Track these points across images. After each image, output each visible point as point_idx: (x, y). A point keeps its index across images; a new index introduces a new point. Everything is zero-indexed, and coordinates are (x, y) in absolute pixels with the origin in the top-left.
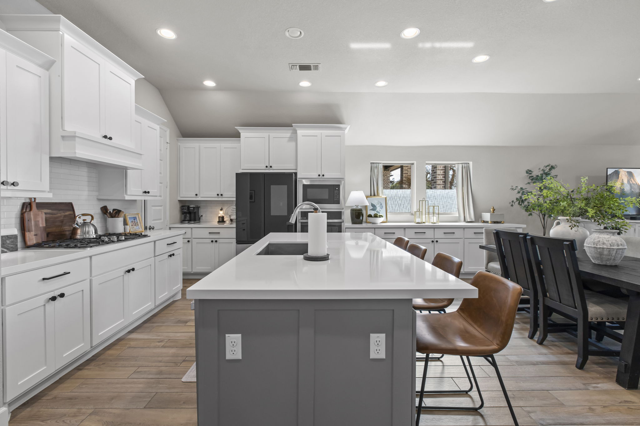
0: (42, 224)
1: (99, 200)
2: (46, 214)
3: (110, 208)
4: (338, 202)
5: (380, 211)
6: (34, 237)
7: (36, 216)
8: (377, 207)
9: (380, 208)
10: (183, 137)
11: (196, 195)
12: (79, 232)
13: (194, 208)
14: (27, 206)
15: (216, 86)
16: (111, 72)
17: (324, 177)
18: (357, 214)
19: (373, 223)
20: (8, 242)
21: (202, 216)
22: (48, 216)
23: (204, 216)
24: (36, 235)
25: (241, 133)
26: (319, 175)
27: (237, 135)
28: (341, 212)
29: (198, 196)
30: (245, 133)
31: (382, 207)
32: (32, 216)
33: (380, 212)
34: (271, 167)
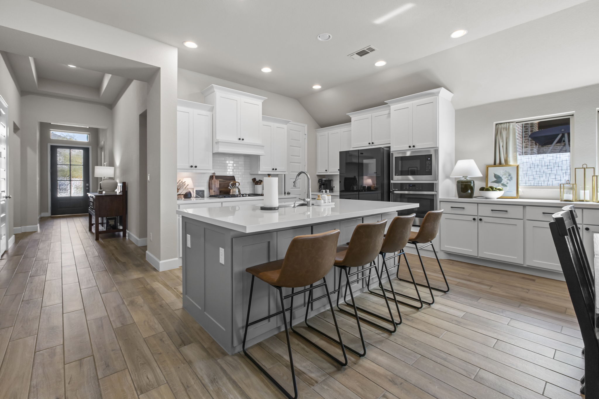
0: (218, 186)
1: (251, 174)
2: (219, 181)
3: (257, 179)
4: (430, 173)
5: (507, 183)
6: (213, 192)
7: (215, 182)
8: (503, 178)
9: (508, 180)
10: (322, 128)
11: (326, 170)
12: (231, 191)
13: (325, 180)
14: (211, 177)
15: (321, 88)
16: (244, 102)
17: (415, 148)
18: (463, 187)
19: (487, 198)
20: (200, 193)
21: (334, 187)
22: (221, 182)
23: (335, 187)
24: (214, 191)
25: (352, 118)
26: (410, 147)
27: (349, 120)
28: (433, 183)
29: (327, 171)
30: (355, 117)
31: (511, 178)
32: (213, 182)
33: (507, 185)
34: (373, 143)
